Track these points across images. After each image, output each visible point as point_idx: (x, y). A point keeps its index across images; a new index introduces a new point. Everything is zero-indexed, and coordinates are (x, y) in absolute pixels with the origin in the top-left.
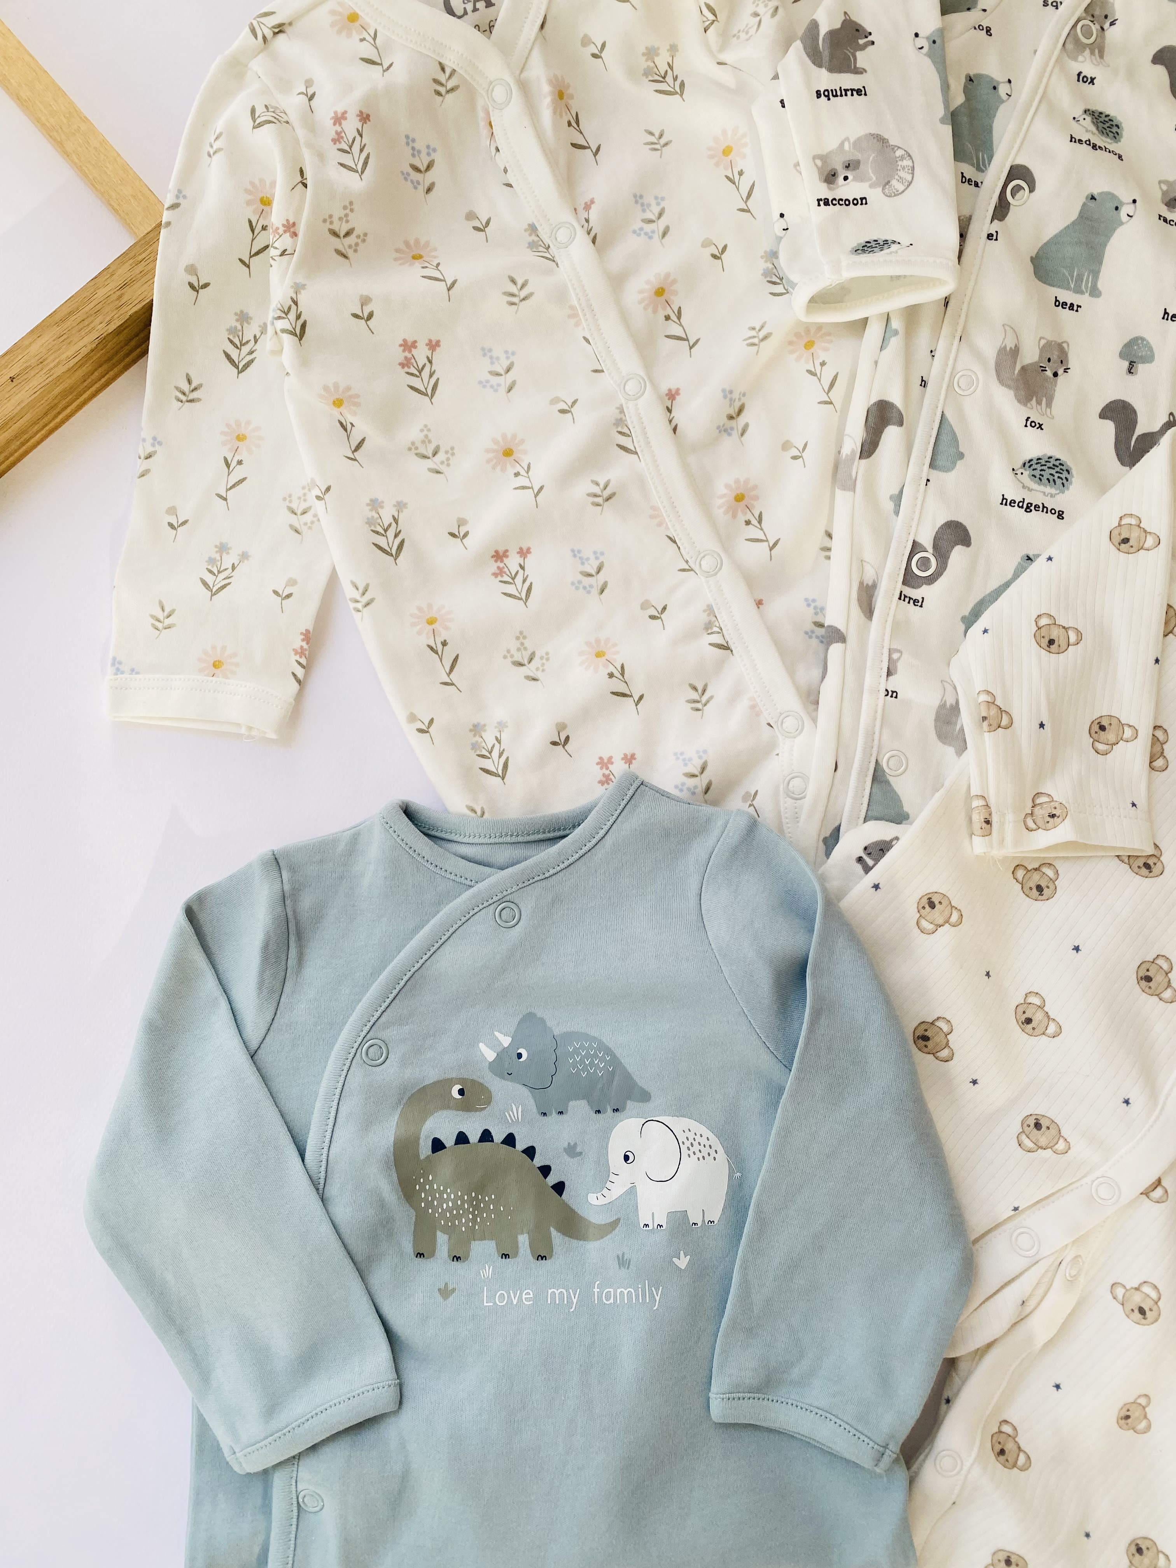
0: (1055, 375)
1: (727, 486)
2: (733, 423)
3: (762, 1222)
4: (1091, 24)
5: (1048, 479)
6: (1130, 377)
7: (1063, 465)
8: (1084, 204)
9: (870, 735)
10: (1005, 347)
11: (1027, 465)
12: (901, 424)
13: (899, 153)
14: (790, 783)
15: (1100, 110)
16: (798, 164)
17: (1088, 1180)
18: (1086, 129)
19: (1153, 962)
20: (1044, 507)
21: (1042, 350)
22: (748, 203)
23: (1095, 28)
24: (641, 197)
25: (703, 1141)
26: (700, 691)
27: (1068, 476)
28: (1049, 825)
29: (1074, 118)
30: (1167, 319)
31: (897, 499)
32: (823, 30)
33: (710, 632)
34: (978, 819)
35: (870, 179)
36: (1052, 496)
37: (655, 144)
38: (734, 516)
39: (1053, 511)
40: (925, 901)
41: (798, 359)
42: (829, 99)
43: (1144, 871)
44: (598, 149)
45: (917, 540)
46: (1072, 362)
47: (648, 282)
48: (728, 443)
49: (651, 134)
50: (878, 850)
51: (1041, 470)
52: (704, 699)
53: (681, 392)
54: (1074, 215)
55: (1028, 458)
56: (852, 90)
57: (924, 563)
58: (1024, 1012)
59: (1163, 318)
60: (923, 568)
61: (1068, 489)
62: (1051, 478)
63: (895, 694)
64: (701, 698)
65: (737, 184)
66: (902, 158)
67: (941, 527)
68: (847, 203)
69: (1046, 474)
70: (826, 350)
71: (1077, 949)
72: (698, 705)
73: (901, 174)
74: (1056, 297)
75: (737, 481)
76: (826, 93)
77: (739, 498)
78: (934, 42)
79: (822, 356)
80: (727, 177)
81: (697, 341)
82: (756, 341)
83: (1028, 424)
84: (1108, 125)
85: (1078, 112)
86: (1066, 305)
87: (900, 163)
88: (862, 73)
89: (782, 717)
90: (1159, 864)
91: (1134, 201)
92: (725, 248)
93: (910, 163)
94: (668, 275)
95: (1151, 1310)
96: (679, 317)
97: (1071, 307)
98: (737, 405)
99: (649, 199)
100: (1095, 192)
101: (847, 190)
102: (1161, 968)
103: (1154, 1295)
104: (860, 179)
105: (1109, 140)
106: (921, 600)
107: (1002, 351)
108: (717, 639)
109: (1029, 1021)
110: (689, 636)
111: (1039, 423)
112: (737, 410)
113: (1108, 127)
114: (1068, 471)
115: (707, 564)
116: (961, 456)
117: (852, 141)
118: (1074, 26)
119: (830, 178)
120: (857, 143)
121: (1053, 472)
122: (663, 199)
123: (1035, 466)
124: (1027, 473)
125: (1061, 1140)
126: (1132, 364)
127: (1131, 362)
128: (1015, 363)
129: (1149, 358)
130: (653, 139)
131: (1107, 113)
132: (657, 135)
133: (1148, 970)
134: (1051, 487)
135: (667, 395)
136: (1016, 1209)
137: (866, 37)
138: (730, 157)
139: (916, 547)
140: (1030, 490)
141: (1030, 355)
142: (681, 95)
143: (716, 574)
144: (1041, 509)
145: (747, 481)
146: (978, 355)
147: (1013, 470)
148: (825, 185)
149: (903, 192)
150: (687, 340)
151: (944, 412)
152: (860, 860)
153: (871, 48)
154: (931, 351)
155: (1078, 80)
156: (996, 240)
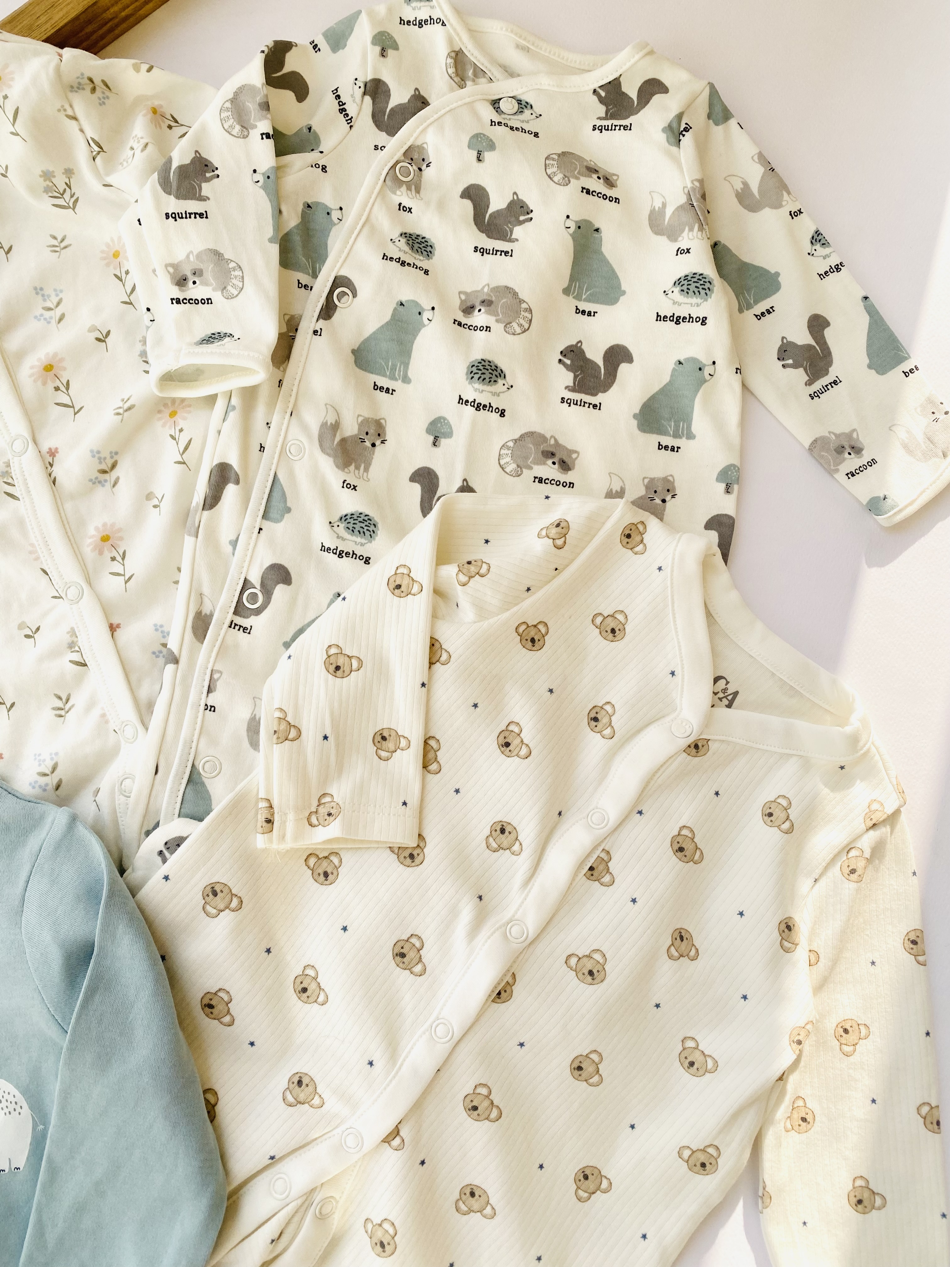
0: (373, 445)
1: (97, 529)
2: (106, 476)
3: (53, 1172)
4: (409, 166)
5: (359, 531)
6: (435, 449)
7: (371, 520)
8: (395, 309)
9: (189, 744)
10: (326, 423)
11: (344, 519)
12: (237, 482)
13: (232, 265)
14: (123, 783)
15: (418, 233)
16: (154, 271)
17: (339, 1130)
18: (400, 249)
19: (407, 941)
20: (354, 554)
21: (361, 425)
22: (131, 297)
23: (413, 169)
24: (41, 289)
25: (11, 1098)
26: (64, 700)
27: (374, 529)
28: (326, 823)
29: (391, 240)
30: (462, 404)
31: (234, 543)
32: (175, 165)
33: (73, 650)
34: (261, 818)
35: (212, 285)
36: (362, 545)
37: (57, 246)
38: (101, 553)
39: (361, 557)
40: (209, 889)
41: (164, 425)
42: (176, 220)
43: (408, 861)
44: (10, 248)
45: (248, 578)
46: (390, 435)
47: (39, 360)
48: (101, 493)
49: (55, 238)
50: (174, 844)
51: (354, 524)
52: (67, 707)
53: (59, 450)
54: (387, 317)
55: (344, 513)
56: (195, 214)
57: (253, 598)
58: (301, 983)
59: (459, 403)
60: (252, 602)
61: (374, 539)
62: (362, 530)
63: (213, 709)
64: (64, 706)
65: (124, 281)
66: (234, 269)
67: (267, 568)
68: (197, 302)
69: (358, 527)
70: (185, 419)
71: (345, 929)
72: (61, 713)
73: (234, 281)
74: (375, 383)
75: (105, 525)
76: (173, 215)
77: (105, 539)
78: (268, 177)
79: (181, 424)
80: (116, 276)
81: (81, 408)
82: (121, 411)
83: (345, 485)
84: (423, 245)
85: (395, 235)
86: (383, 389)
87: (233, 273)
88: (205, 200)
89: (123, 725)
90: (421, 855)
91: (433, 308)
92: (108, 333)
93: (240, 273)
94: (56, 354)
95: (389, 1244)
96: (67, 389)
97: (387, 390)
98: (110, 462)
99: (48, 291)
100: (404, 299)
101: (196, 292)
102: (414, 945)
103: (391, 1231)
104: (206, 284)
105: (421, 258)
106: (249, 628)
107: (324, 425)
108: (76, 657)
109: (305, 990)
110: (54, 654)
111: (354, 485)
112: (110, 466)
113: (423, 247)
114: (375, 525)
115: (72, 593)
116: (289, 510)
117: (195, 254)
118: (394, 167)
119: (182, 282)
120: (199, 256)
121: (363, 525)
122: (61, 291)
123: (349, 520)
124: (342, 525)
125: (317, 1097)
126: (436, 438)
127: (436, 436)
128: (335, 435)
129: (449, 435)
130: (55, 242)
131: (424, 236)
132: (59, 240)
133: (402, 948)
134: (361, 538)
135: (48, 453)
136: (272, 1158)
137: (213, 171)
138: (119, 259)
139: (246, 584)
140: (343, 539)
141: (350, 428)
142: (74, 209)
143: (78, 602)
144: (351, 556)
145: (113, 525)
146: (305, 428)
147: (330, 523)
148: (177, 287)
149: (237, 296)
150: (73, 407)
151: (277, 473)
152: (161, 853)
153: (216, 180)
154: (268, 424)
155: (399, 209)
156: (320, 335)
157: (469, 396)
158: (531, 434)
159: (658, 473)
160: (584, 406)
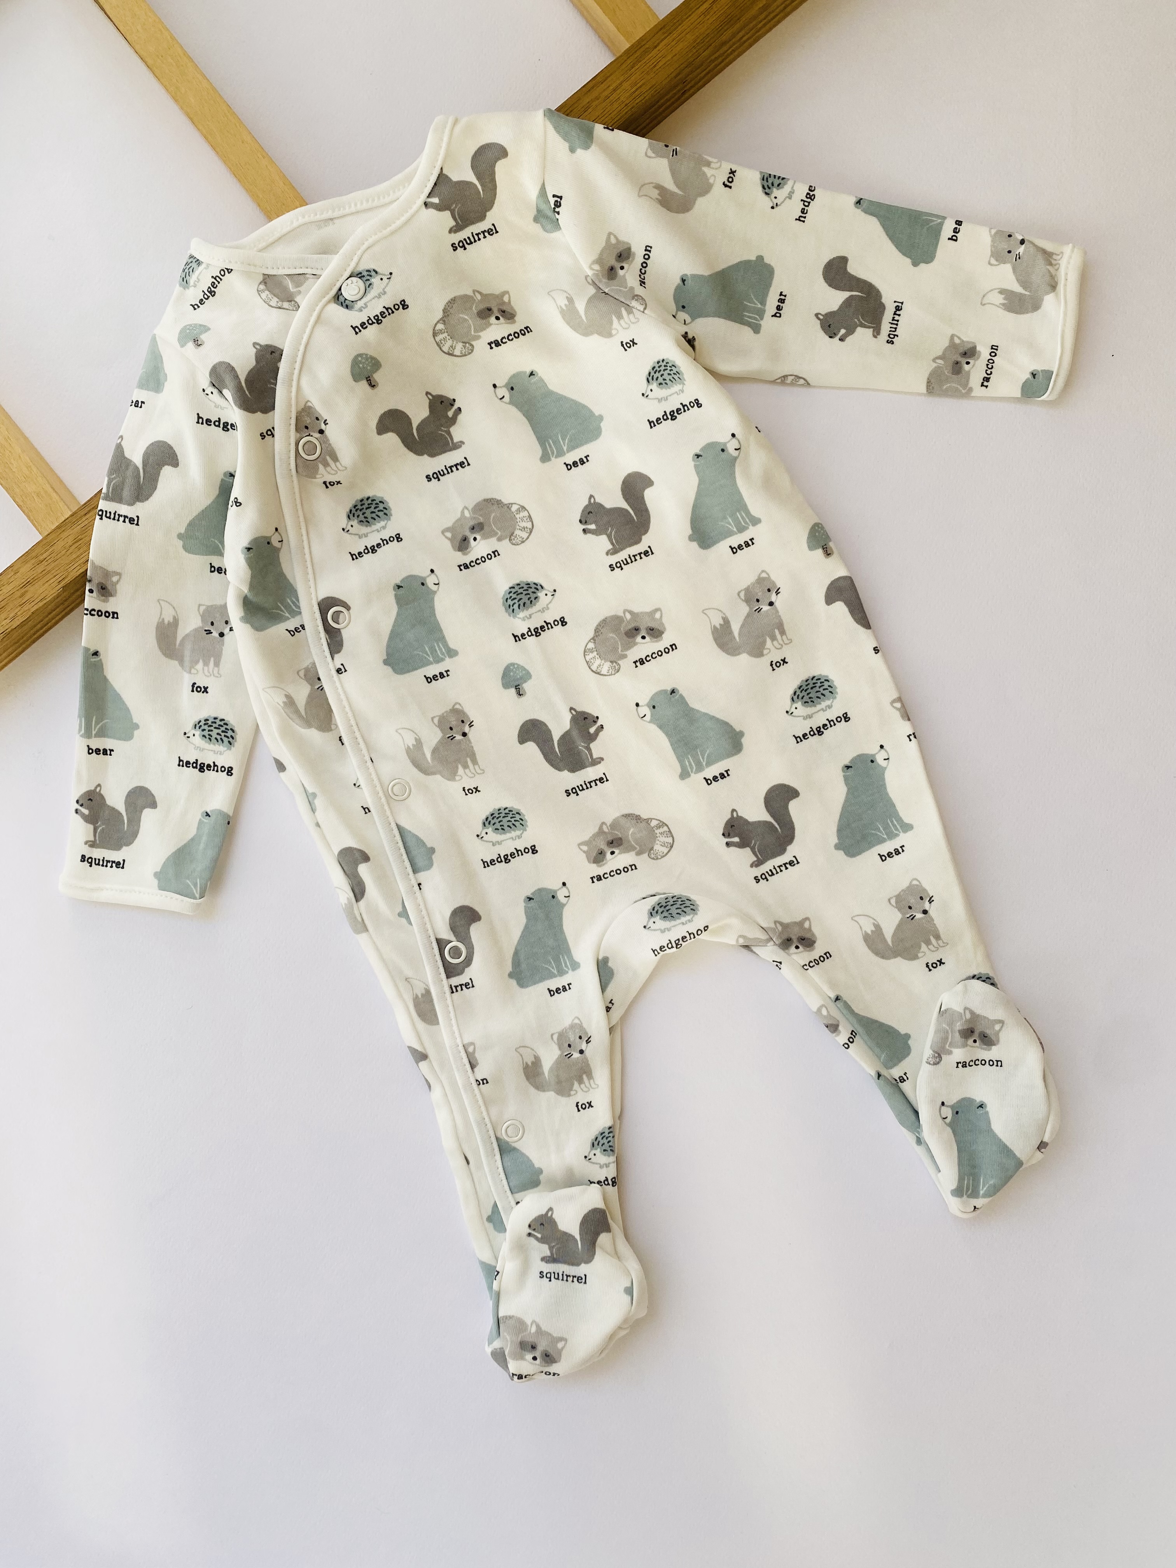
0: (464, 735)
4: (309, 437)
5: (509, 827)
6: (523, 698)
7: (512, 810)
8: (396, 595)
10: (409, 747)
11: (487, 823)
12: (366, 858)
18: (360, 536)
20: (517, 851)
21: (440, 726)
23: (315, 438)
27: (521, 816)
29: (344, 531)
30: (520, 640)
31: (404, 913)
36: (519, 837)
39: (526, 850)
45: (439, 937)
57: (455, 952)
59: (516, 641)
60: (457, 956)
61: (527, 826)
62: (510, 825)
63: (485, 1081)
67: (450, 918)
69: (504, 824)
74: (425, 676)
83: (467, 792)
85: (343, 521)
86: (437, 676)
91: (432, 570)
97: (442, 675)
100: (398, 581)
106: (470, 982)
107: (408, 750)
111: (474, 788)
113: (375, 509)
114: (519, 813)
116: (432, 850)
118: (297, 452)
121: (509, 818)
124: (490, 831)
127: (516, 686)
128: (424, 753)
129: (527, 676)
131: (367, 496)
134: (514, 831)
139: (441, 944)
140: (499, 843)
144: (516, 855)
147: (478, 836)
151: (399, 823)
152: (530, 1236)
155: (327, 488)
156: (346, 670)
157: (521, 627)
158: (604, 623)
159: (748, 579)
160: (636, 560)
